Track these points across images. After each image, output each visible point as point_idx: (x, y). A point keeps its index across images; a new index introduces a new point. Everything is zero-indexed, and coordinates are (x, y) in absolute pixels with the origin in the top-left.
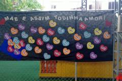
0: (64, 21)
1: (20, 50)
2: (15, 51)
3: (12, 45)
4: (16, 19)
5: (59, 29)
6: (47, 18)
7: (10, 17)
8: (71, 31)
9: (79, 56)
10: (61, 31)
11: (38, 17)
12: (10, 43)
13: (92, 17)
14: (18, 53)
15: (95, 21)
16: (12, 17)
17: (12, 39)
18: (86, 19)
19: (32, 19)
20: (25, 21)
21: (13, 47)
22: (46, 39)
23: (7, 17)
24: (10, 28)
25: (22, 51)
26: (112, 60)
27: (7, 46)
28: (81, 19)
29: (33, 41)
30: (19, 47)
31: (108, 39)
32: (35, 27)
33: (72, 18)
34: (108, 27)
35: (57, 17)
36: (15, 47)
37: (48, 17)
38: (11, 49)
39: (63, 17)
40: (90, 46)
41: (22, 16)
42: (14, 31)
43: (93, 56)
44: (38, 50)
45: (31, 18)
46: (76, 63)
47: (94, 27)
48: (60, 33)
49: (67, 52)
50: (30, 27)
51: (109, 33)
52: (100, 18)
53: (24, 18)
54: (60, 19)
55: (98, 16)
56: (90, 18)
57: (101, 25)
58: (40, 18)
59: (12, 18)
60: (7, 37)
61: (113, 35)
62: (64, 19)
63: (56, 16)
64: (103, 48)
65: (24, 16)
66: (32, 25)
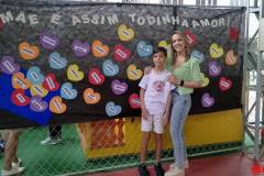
0: (151, 27)
1: (47, 99)
2: (34, 101)
3: (24, 87)
4: (33, 20)
5: (141, 45)
6: (113, 19)
7: (15, 16)
12: (18, 82)
13: (207, 20)
14: (41, 107)
15: (212, 29)
16: (22, 14)
17: (24, 71)
18: (195, 24)
19: (75, 20)
20: (56, 26)
21: (27, 93)
22: (111, 69)
23: (9, 13)
24: (18, 44)
25: (53, 101)
27: (12, 91)
28: (185, 23)
29: (80, 76)
30: (44, 93)
31: (232, 66)
32: (83, 41)
33: (169, 21)
34: (234, 41)
35: (136, 18)
36: (34, 92)
37: (115, 16)
38: (21, 99)
39: (149, 17)
41: (50, 13)
42: (28, 51)
43: (208, 101)
44: (92, 97)
45: (74, 17)
48: (141, 54)
50: (71, 42)
52: (222, 21)
53: (55, 18)
54: (141, 22)
55: (217, 17)
56: (202, 21)
57: (222, 37)
58: (96, 17)
59: (21, 17)
60: (9, 66)
61: (242, 57)
62: (150, 23)
63: (132, 16)
64: (225, 84)
65: (54, 12)
66: (76, 35)
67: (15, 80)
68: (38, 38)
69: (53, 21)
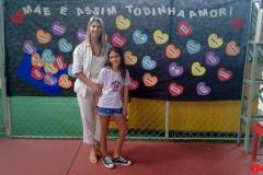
0: (147, 17)
1: (57, 76)
2: (47, 77)
3: (39, 65)
4: (47, 12)
5: (137, 34)
6: (112, 11)
7: (33, 9)
8: (161, 38)
9: (175, 90)
10: (140, 38)
11: (92, 9)
12: (35, 60)
13: (205, 10)
14: (52, 83)
15: (211, 19)
16: (38, 8)
17: (40, 53)
19: (79, 12)
20: (64, 17)
21: (42, 70)
23: (29, 7)
24: (35, 31)
25: (61, 78)
26: (239, 98)
27: (32, 67)
28: (182, 14)
30: (55, 71)
31: (233, 57)
33: (164, 11)
35: (132, 9)
36: (47, 69)
37: (113, 8)
38: (38, 75)
39: (145, 9)
40: (198, 70)
41: (59, 6)
42: (43, 37)
43: (203, 90)
45: (78, 9)
46: (168, 103)
47: (207, 31)
48: (137, 42)
49: (150, 81)
50: (76, 30)
51: (238, 45)
52: (222, 11)
53: (63, 10)
54: (137, 12)
55: (217, 8)
56: (200, 12)
58: (97, 9)
59: (38, 10)
60: (29, 48)
62: (146, 14)
63: (130, 7)
64: (224, 75)
65: (63, 5)
66: (80, 24)
67: (33, 59)
68: (50, 26)
69: (61, 12)
